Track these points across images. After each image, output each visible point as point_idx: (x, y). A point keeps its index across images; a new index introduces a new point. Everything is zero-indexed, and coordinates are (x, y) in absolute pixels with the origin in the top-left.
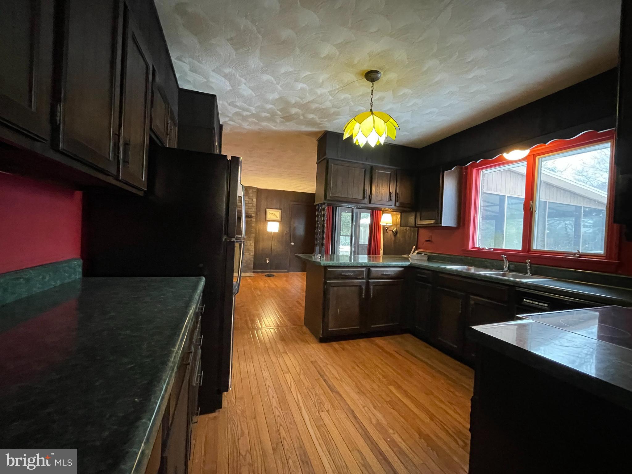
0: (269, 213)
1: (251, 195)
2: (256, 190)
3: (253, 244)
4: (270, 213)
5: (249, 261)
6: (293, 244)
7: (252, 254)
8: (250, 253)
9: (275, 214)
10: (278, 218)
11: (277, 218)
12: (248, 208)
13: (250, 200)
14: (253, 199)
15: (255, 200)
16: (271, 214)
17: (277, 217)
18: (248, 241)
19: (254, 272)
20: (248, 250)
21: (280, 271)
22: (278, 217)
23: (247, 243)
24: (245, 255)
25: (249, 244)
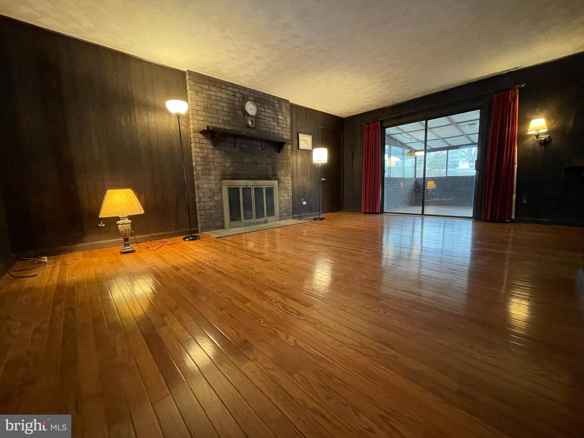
0: (301, 140)
1: (284, 111)
3: (290, 182)
5: (288, 205)
6: (324, 179)
7: (291, 194)
8: (288, 194)
9: (306, 141)
11: (308, 147)
12: (282, 131)
13: (284, 119)
14: (286, 118)
15: (289, 120)
16: (303, 141)
17: (309, 145)
18: (285, 178)
19: (293, 219)
20: (286, 189)
23: (284, 180)
24: (283, 196)
25: (287, 181)
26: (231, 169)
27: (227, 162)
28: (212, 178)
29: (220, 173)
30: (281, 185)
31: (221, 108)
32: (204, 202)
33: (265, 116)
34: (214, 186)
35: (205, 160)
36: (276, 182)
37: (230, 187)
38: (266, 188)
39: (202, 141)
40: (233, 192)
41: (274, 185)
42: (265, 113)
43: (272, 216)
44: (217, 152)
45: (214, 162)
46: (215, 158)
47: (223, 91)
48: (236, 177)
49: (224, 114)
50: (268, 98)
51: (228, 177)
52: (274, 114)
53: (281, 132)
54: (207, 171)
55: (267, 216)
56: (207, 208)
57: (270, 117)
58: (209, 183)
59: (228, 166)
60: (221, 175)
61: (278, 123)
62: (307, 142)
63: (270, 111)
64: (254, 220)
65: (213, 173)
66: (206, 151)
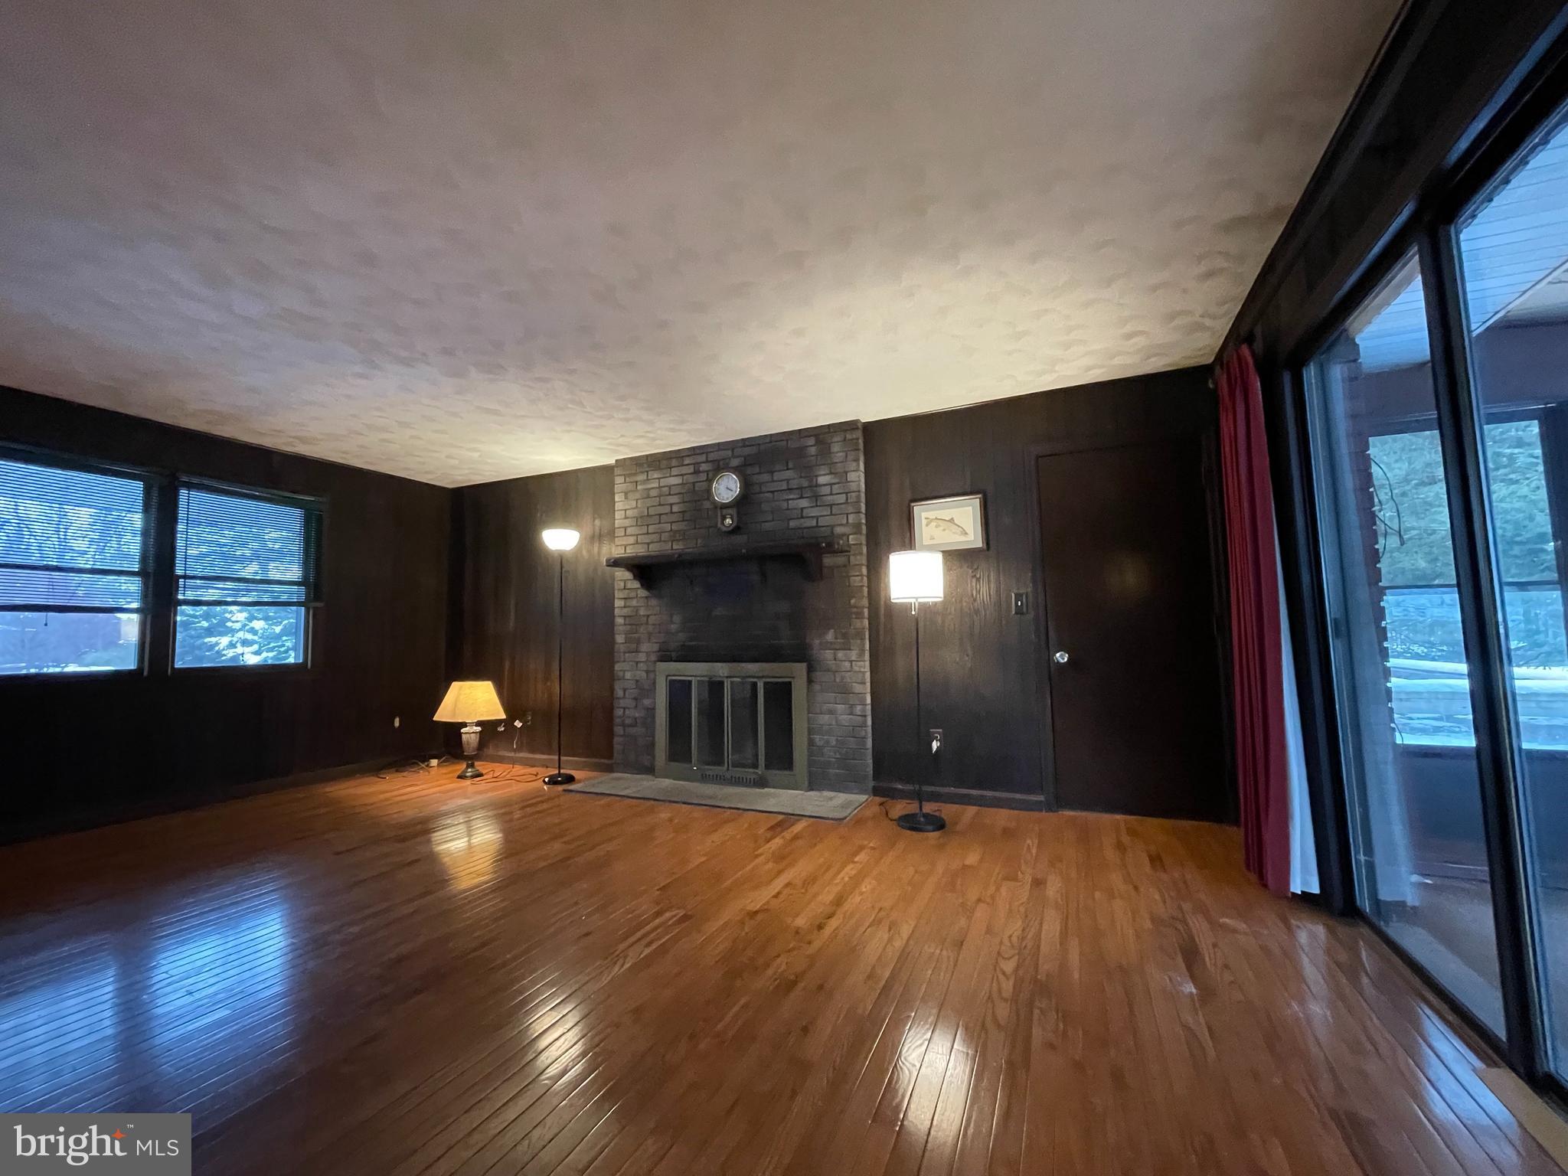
0: (924, 522)
1: (841, 456)
2: (859, 434)
3: (865, 666)
4: (929, 521)
5: (852, 743)
6: (1062, 657)
7: (861, 707)
8: (852, 706)
9: (952, 520)
10: (971, 537)
11: (963, 539)
12: (831, 514)
13: (838, 480)
14: (846, 473)
16: (934, 524)
18: (840, 654)
19: (876, 791)
20: (845, 691)
21: (999, 799)
22: (970, 529)
23: (835, 659)
24: (831, 712)
25: (847, 664)
26: (682, 636)
27: (672, 622)
28: (642, 657)
29: (656, 647)
30: (818, 675)
31: (667, 509)
32: (624, 708)
33: (772, 492)
34: (644, 675)
35: (633, 620)
36: (800, 668)
37: (674, 678)
38: (765, 684)
39: (629, 585)
40: (679, 691)
41: (793, 678)
42: (775, 483)
43: (786, 769)
44: (654, 602)
45: (647, 623)
46: (651, 615)
47: (675, 471)
48: (687, 655)
49: (674, 518)
50: (785, 443)
51: (674, 654)
52: (801, 477)
53: (822, 522)
54: (634, 644)
55: (767, 767)
56: (628, 721)
57: (789, 489)
58: (635, 669)
59: (673, 631)
60: (659, 652)
61: (816, 497)
62: (956, 522)
63: (789, 474)
64: (728, 769)
65: (645, 647)
66: (634, 603)
